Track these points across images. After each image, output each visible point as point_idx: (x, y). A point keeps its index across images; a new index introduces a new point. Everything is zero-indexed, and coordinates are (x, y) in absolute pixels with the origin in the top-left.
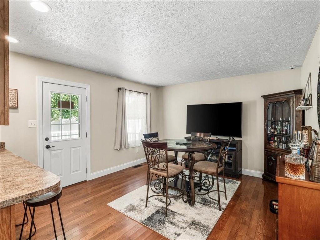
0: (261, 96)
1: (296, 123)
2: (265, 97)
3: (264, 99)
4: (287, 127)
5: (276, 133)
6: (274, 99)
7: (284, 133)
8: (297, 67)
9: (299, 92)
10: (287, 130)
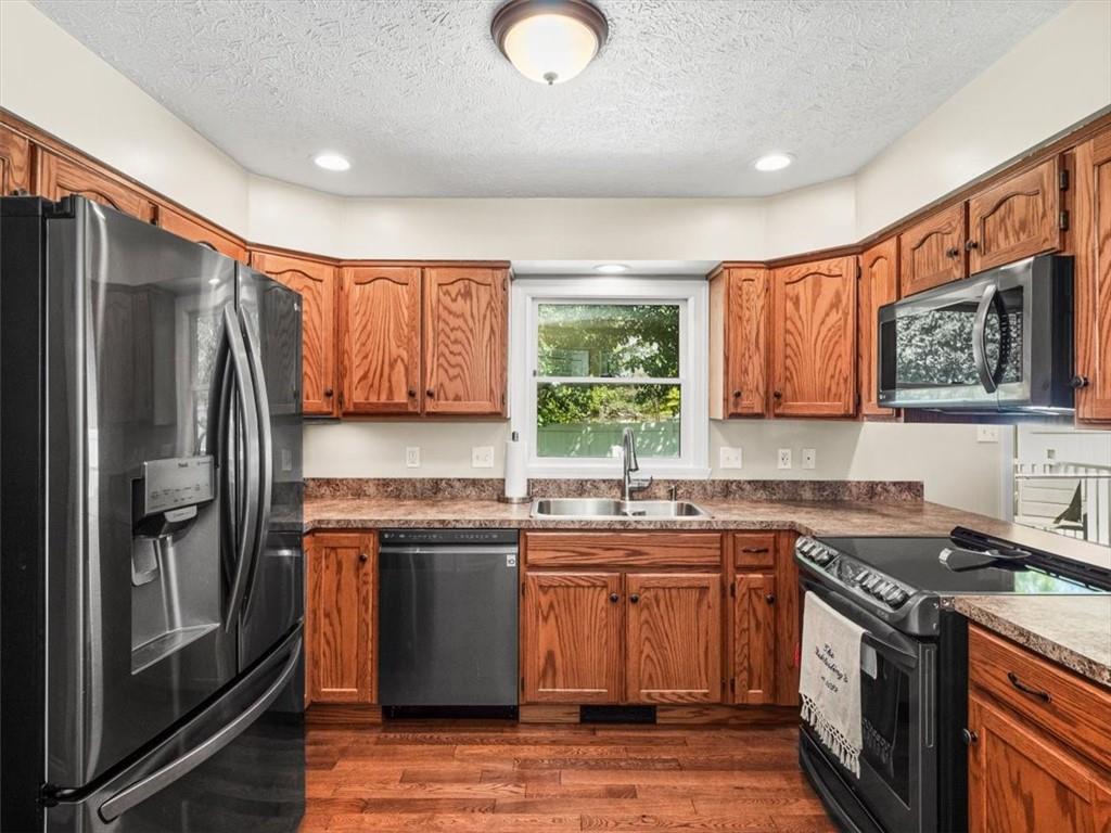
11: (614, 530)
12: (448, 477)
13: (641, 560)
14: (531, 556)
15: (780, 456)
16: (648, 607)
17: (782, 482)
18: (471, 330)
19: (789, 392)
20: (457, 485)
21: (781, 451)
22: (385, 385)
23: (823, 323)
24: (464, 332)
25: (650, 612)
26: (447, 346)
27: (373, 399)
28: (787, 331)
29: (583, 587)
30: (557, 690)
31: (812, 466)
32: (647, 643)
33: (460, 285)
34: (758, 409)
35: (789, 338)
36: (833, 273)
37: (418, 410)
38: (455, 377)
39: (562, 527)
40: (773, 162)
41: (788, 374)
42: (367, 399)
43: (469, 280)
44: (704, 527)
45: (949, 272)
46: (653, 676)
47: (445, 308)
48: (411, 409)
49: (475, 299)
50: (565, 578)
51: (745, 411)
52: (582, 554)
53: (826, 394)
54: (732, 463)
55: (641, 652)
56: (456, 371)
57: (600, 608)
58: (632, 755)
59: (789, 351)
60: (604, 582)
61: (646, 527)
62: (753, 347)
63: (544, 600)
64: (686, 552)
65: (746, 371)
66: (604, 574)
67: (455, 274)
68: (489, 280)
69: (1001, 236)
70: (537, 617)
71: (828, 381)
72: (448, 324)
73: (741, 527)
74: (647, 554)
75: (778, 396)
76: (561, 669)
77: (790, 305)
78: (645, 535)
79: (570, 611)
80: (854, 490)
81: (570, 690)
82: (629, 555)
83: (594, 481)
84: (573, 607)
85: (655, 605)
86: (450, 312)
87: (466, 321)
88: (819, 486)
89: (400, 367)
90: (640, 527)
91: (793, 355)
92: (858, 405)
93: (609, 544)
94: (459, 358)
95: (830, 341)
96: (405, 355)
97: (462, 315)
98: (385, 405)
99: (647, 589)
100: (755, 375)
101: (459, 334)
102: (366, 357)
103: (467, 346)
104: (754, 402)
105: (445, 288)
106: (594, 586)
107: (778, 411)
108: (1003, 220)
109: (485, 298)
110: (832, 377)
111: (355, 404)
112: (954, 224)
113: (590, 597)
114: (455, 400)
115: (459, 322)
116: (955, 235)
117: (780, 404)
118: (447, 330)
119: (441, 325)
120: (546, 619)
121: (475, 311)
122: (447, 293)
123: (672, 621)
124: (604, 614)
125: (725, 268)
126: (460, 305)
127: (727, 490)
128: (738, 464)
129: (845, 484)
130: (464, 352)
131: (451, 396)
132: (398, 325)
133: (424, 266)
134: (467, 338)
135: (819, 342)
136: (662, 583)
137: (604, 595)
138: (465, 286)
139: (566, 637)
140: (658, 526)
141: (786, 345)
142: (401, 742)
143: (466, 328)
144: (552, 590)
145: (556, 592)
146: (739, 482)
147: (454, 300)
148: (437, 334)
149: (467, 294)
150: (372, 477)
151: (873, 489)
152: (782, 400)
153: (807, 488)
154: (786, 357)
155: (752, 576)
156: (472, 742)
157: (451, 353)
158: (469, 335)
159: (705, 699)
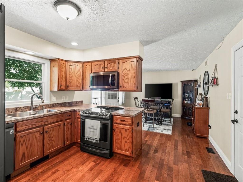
0: (180, 81)
1: (195, 93)
2: (182, 82)
3: (181, 83)
4: (191, 94)
5: (187, 97)
6: (186, 83)
7: (190, 97)
8: (194, 70)
9: (196, 81)
10: (191, 96)
11: (42, 117)
13: (48, 123)
14: (18, 129)
15: (63, 98)
16: (49, 133)
17: (63, 103)
19: (70, 86)
21: (63, 97)
23: (76, 74)
25: (49, 134)
28: (69, 74)
29: (33, 133)
30: (26, 162)
31: (68, 100)
32: (49, 141)
34: (64, 89)
35: (70, 76)
36: (79, 65)
39: (28, 119)
40: (74, 44)
41: (70, 82)
44: (60, 113)
45: (102, 70)
46: (50, 148)
50: (28, 132)
51: (62, 89)
52: (33, 125)
53: (77, 86)
54: (54, 100)
55: (47, 143)
57: (38, 136)
58: (50, 165)
59: (70, 78)
60: (39, 130)
61: (49, 115)
62: (63, 76)
63: (22, 140)
65: (62, 81)
66: (39, 128)
69: (110, 67)
70: (20, 145)
71: (77, 84)
73: (67, 111)
74: (49, 121)
75: (68, 86)
76: (27, 156)
77: (70, 70)
78: (49, 117)
79: (30, 140)
80: (74, 103)
81: (29, 161)
82: (45, 122)
85: (50, 132)
88: (69, 103)
91: (71, 79)
92: (82, 88)
93: (40, 121)
95: (78, 77)
99: (49, 129)
100: (64, 82)
104: (63, 87)
106: (36, 132)
107: (68, 89)
108: (110, 65)
110: (78, 83)
112: (103, 64)
113: (35, 135)
116: (103, 65)
117: (68, 88)
120: (22, 145)
123: (54, 134)
124: (39, 138)
125: (58, 60)
127: (54, 106)
128: (55, 100)
129: (73, 102)
135: (76, 77)
136: (52, 127)
137: (39, 133)
139: (28, 147)
141: (69, 77)
144: (24, 136)
145: (25, 137)
146: (56, 104)
151: (77, 102)
152: (69, 87)
153: (67, 104)
154: (69, 79)
155: (68, 120)
159: (60, 148)
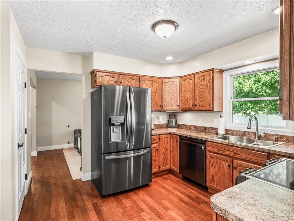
11: (229, 145)
12: (208, 126)
13: (239, 157)
14: (208, 148)
18: (205, 88)
20: (210, 129)
22: (188, 103)
24: (203, 89)
26: (200, 93)
27: (186, 107)
29: (221, 160)
30: (214, 186)
33: (202, 77)
37: (194, 109)
38: (201, 101)
42: (185, 107)
43: (204, 75)
47: (199, 84)
48: (193, 109)
49: (205, 80)
50: (216, 156)
52: (221, 150)
56: (201, 99)
57: (226, 168)
60: (227, 160)
61: (239, 146)
63: (212, 161)
64: (254, 157)
66: (227, 158)
67: (201, 74)
68: (209, 75)
70: (210, 165)
72: (200, 88)
73: (276, 153)
74: (240, 155)
76: (215, 181)
78: (240, 149)
79: (218, 166)
81: (218, 188)
82: (234, 154)
83: (249, 132)
84: (219, 165)
86: (200, 84)
87: (204, 86)
89: (191, 99)
90: (237, 146)
93: (228, 149)
94: (202, 96)
96: (192, 96)
97: (203, 85)
98: (188, 108)
99: (240, 166)
101: (202, 90)
102: (185, 97)
103: (204, 93)
105: (199, 78)
106: (224, 160)
109: (208, 79)
111: (183, 108)
113: (223, 163)
114: (201, 107)
115: (202, 87)
118: (200, 89)
119: (199, 88)
120: (212, 166)
121: (206, 83)
122: (200, 80)
124: (227, 170)
126: (203, 82)
130: (203, 95)
131: (201, 106)
132: (190, 90)
133: (195, 74)
134: (204, 91)
136: (244, 165)
137: (227, 164)
138: (203, 77)
139: (217, 172)
140: (243, 147)
142: (181, 183)
143: (203, 88)
144: (213, 159)
147: (201, 81)
148: (197, 90)
149: (204, 79)
150: (193, 125)
156: (191, 188)
157: (201, 95)
158: (204, 90)
